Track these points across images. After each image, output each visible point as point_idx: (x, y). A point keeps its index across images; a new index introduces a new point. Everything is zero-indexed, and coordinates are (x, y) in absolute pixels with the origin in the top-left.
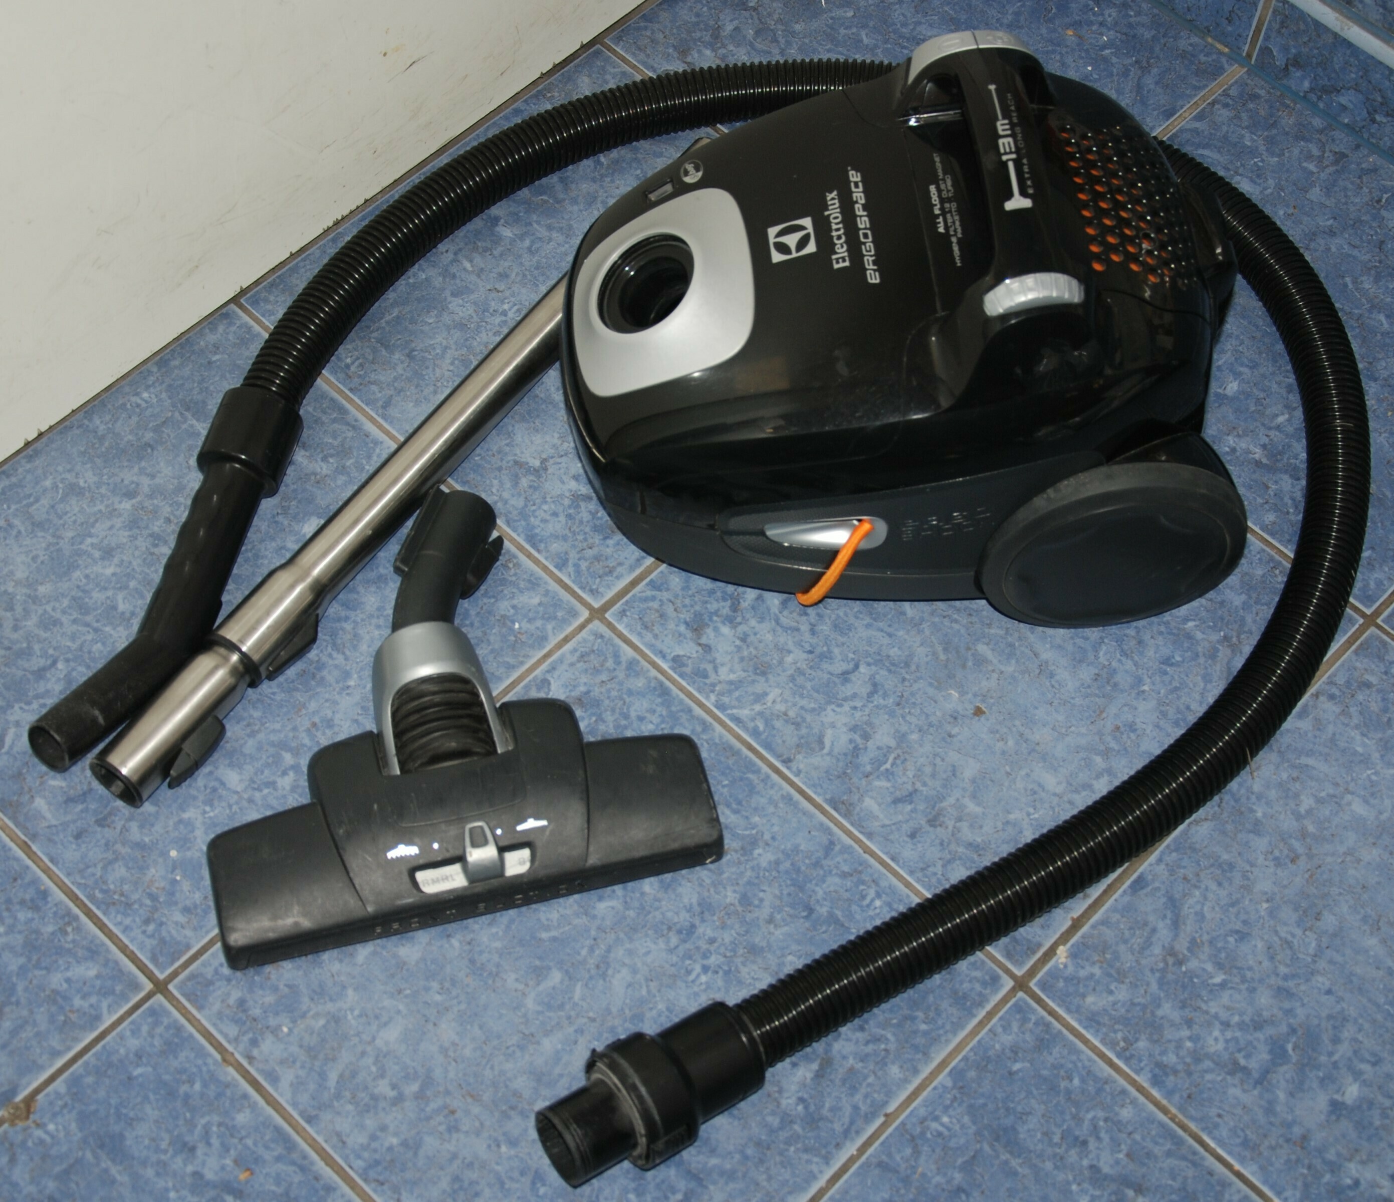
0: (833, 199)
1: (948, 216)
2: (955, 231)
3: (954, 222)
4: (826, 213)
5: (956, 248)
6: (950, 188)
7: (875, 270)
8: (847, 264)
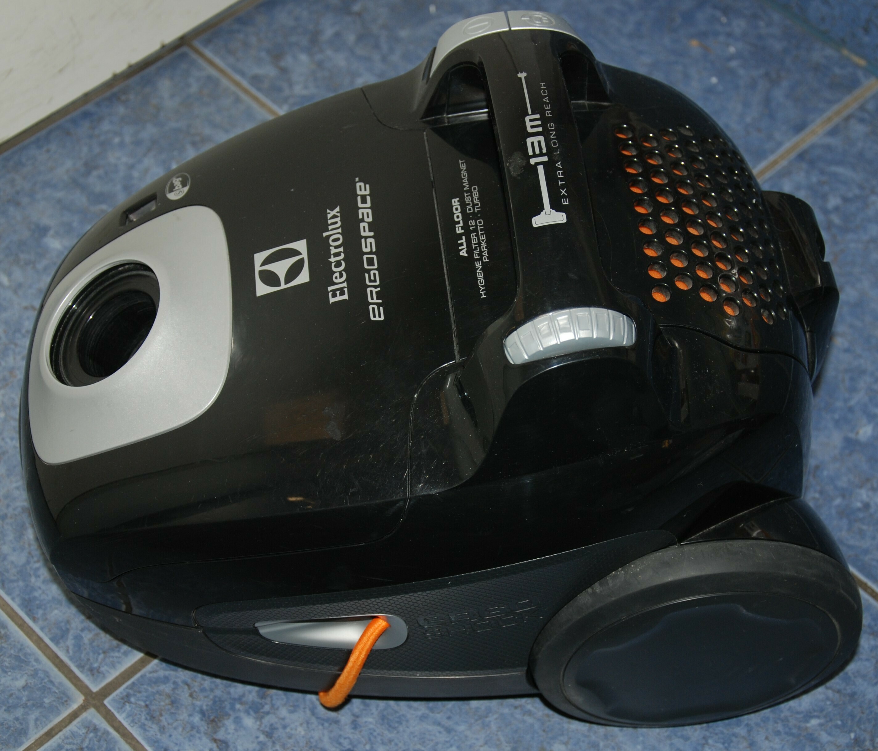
0: (334, 217)
1: (473, 236)
2: (481, 254)
4: (325, 234)
5: (480, 276)
6: (476, 201)
7: (379, 305)
8: (346, 297)
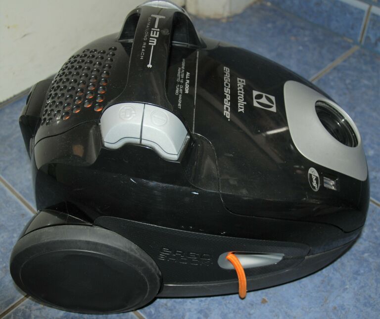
1: (183, 77)
2: (181, 71)
3: (181, 74)
4: (245, 103)
